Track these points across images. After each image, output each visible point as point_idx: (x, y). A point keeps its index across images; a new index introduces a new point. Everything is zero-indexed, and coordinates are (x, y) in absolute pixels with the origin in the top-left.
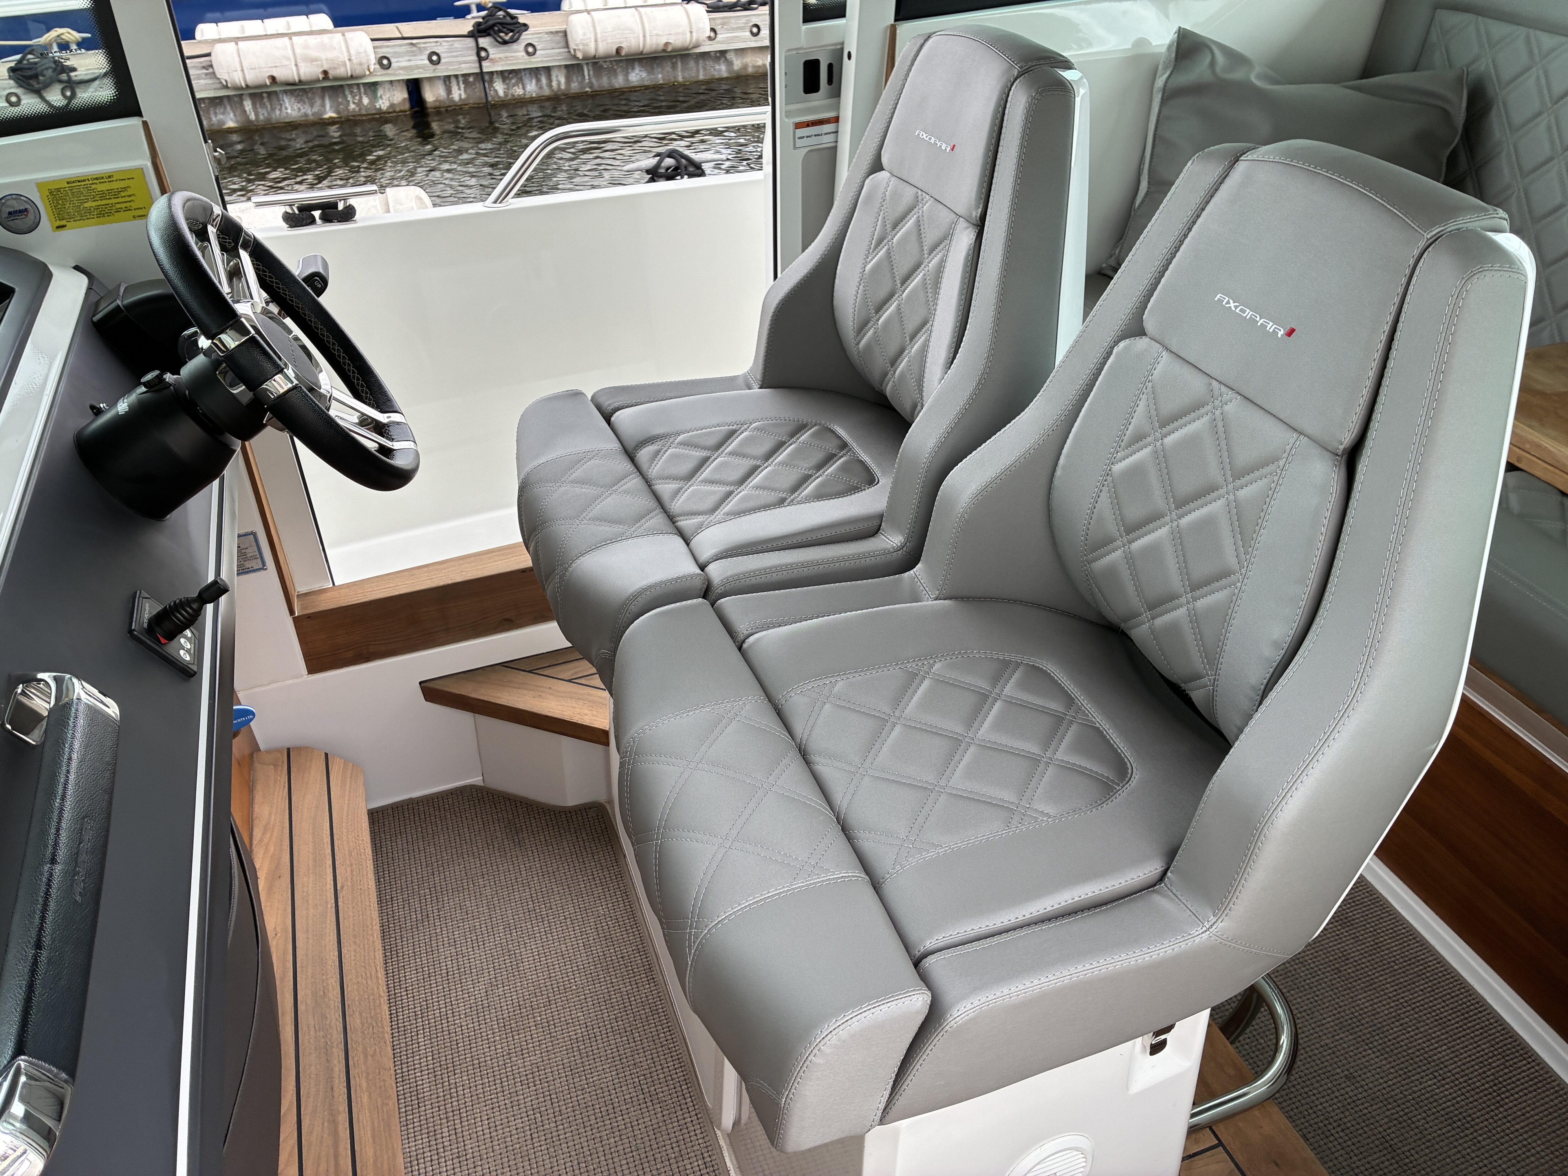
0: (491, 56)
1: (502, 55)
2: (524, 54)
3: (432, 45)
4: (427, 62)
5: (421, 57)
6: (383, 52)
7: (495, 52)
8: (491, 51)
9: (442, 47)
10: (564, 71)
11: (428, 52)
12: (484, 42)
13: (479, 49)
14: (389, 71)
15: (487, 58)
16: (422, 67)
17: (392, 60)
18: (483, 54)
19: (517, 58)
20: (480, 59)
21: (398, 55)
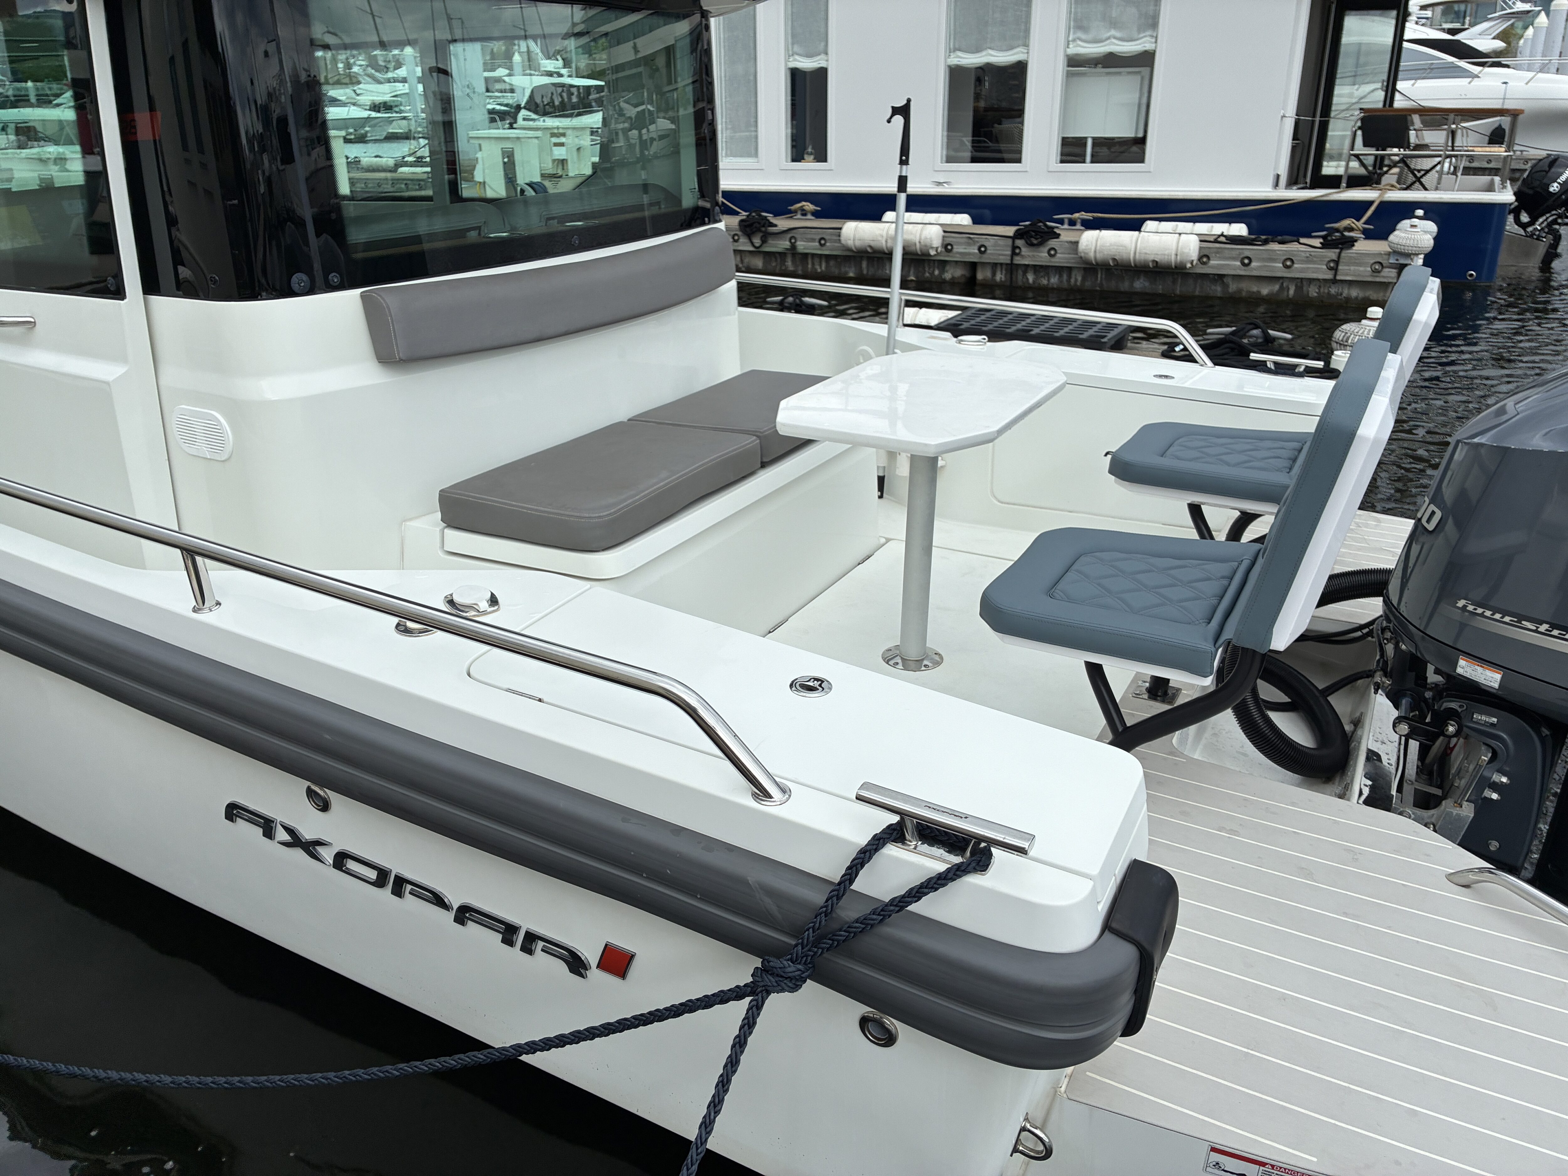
0: (1023, 253)
1: (1030, 254)
2: (1047, 255)
3: (983, 240)
4: (977, 251)
5: (973, 247)
6: (948, 241)
7: (1025, 251)
8: (1023, 249)
9: (989, 243)
10: (1082, 272)
11: (978, 244)
12: (1019, 242)
13: (1014, 247)
14: (950, 254)
15: (1018, 254)
16: (973, 254)
17: (955, 247)
18: (1017, 251)
19: (1041, 257)
20: (1014, 254)
21: (959, 244)
